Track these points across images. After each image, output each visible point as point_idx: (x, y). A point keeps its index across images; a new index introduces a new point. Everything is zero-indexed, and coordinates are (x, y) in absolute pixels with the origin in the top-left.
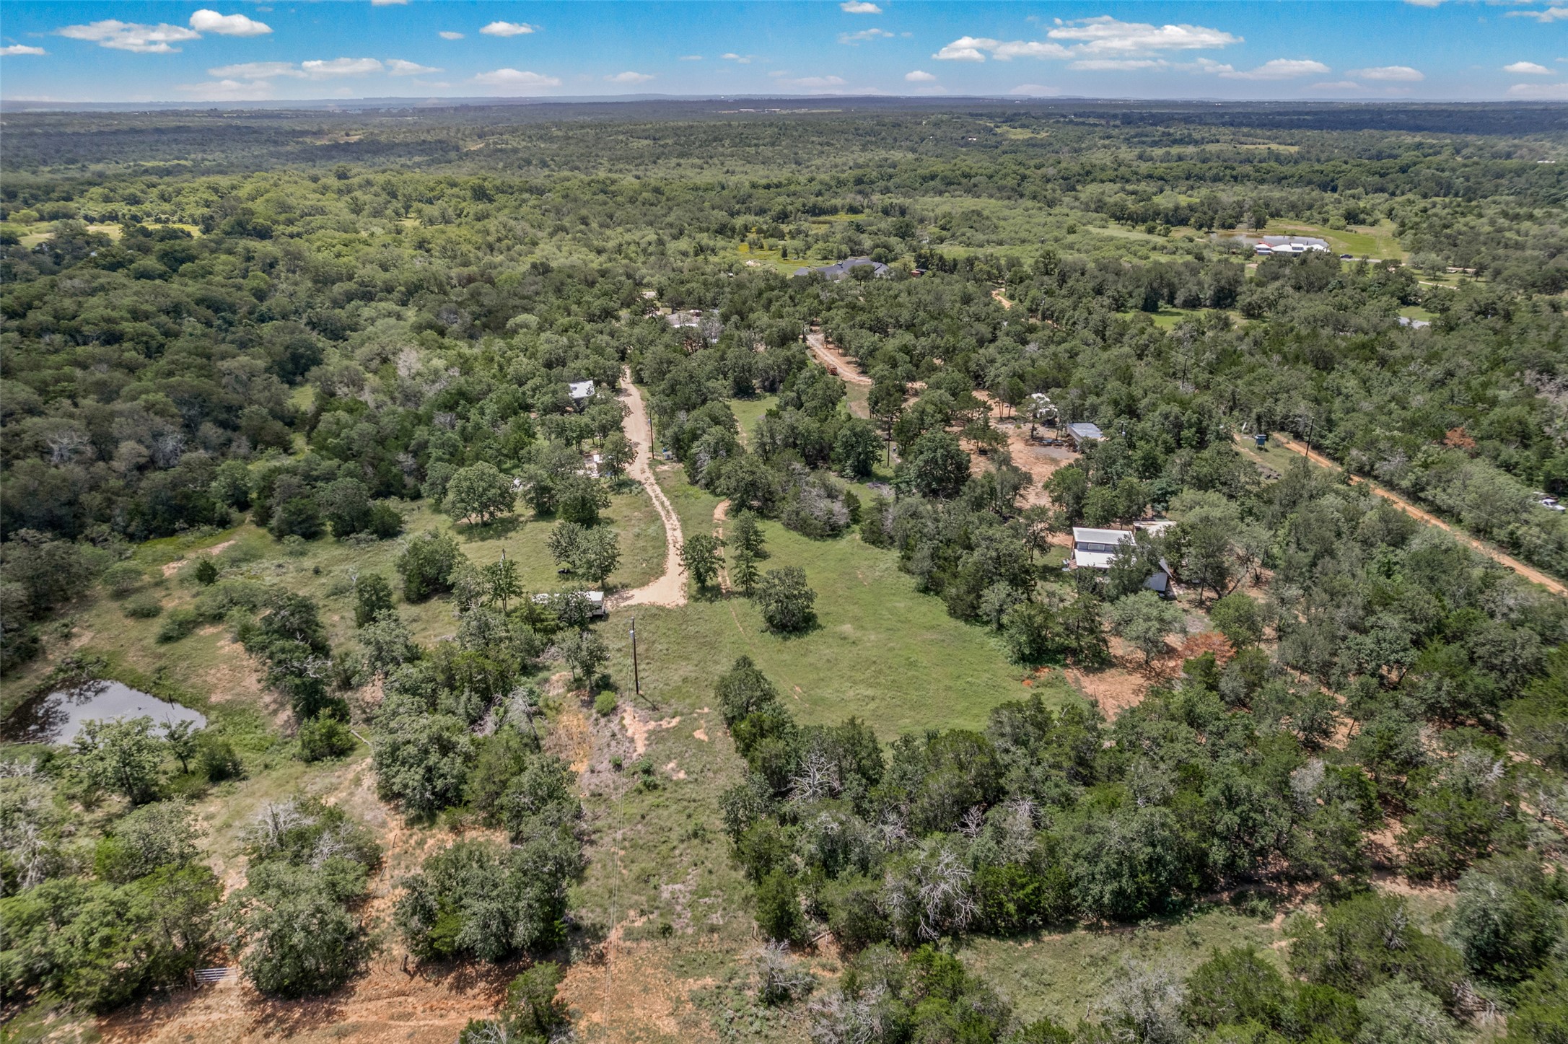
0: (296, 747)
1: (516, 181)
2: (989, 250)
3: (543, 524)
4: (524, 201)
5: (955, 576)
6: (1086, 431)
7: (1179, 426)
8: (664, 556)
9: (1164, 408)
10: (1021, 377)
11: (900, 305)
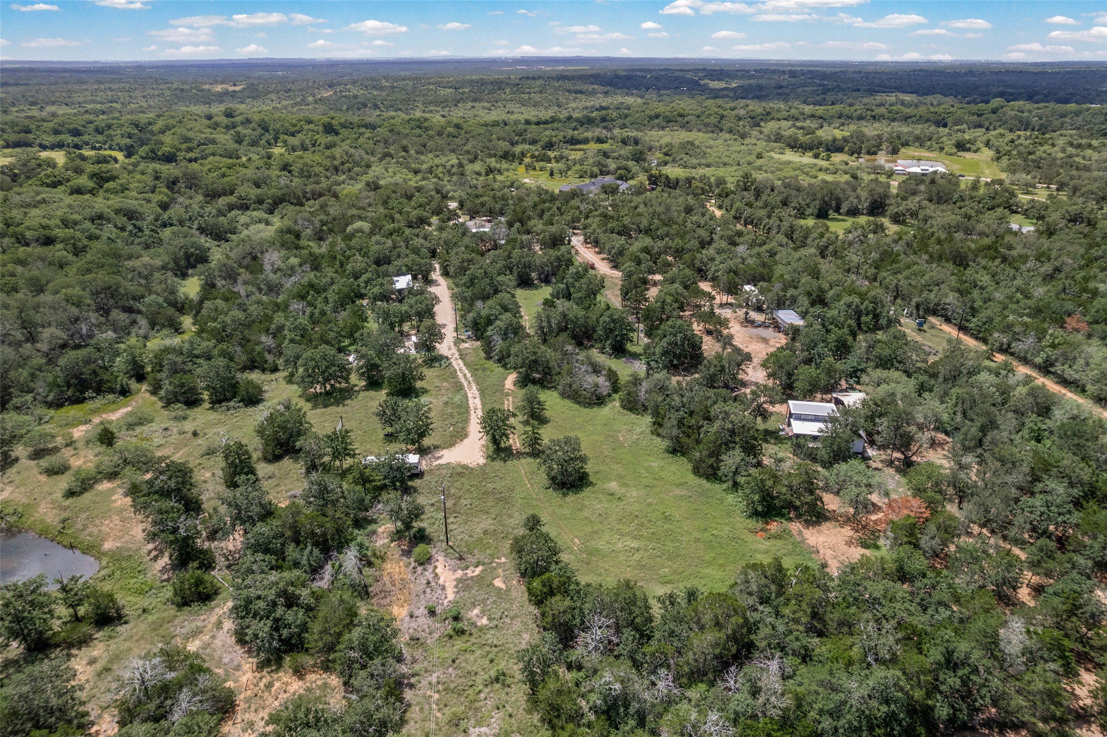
0: (168, 593)
1: (355, 119)
2: (701, 171)
3: (372, 393)
4: (361, 134)
5: (698, 442)
6: (788, 317)
7: (858, 314)
8: (467, 420)
9: (847, 299)
10: (735, 273)
11: (639, 215)
